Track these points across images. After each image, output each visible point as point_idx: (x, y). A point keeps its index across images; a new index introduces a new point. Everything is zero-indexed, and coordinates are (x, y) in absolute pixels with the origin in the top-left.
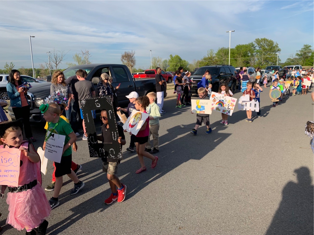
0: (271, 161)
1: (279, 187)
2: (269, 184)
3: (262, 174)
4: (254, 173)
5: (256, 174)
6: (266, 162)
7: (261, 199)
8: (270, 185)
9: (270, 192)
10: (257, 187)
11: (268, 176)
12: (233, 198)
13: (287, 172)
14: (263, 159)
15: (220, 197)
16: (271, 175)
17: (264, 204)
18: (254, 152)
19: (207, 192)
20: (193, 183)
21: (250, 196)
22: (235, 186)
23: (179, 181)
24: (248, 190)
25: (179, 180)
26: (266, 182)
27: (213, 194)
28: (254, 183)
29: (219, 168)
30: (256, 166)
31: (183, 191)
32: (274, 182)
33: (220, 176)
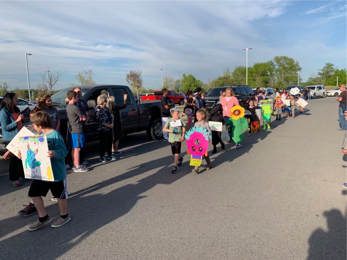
0: (291, 198)
1: (300, 233)
2: (288, 228)
3: (280, 215)
4: (271, 214)
5: (273, 215)
6: (285, 200)
7: (278, 249)
8: (290, 229)
9: (289, 239)
10: (274, 233)
11: (287, 218)
12: (245, 248)
13: (310, 212)
14: (282, 196)
15: (230, 247)
16: (290, 216)
17: (282, 256)
18: (271, 187)
19: (214, 240)
20: (198, 229)
21: (266, 245)
22: (247, 232)
23: (181, 227)
24: (264, 237)
25: (181, 225)
26: (285, 225)
27: (221, 244)
28: (271, 227)
29: (229, 208)
30: (273, 205)
31: (185, 240)
32: (294, 226)
33: (231, 218)
